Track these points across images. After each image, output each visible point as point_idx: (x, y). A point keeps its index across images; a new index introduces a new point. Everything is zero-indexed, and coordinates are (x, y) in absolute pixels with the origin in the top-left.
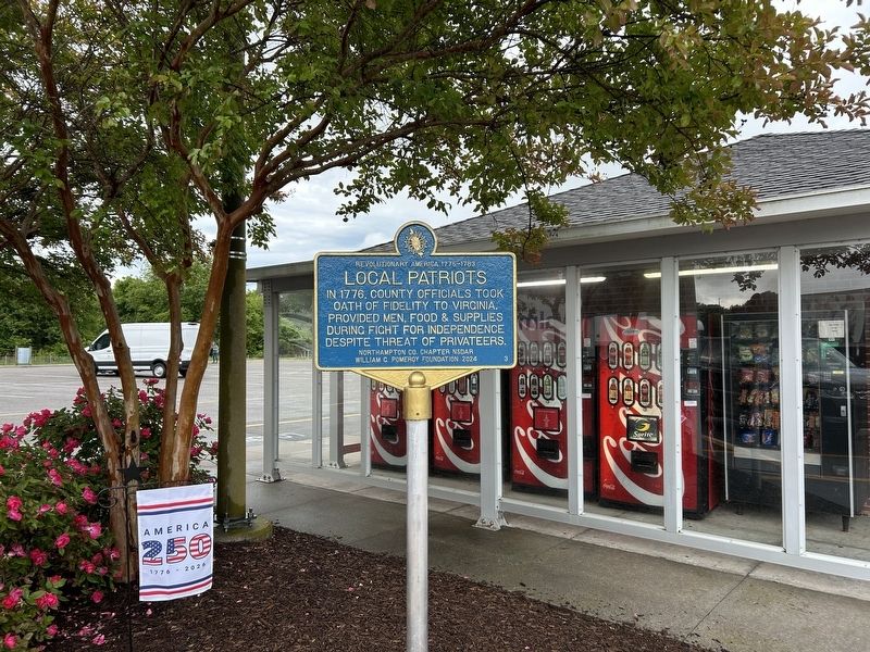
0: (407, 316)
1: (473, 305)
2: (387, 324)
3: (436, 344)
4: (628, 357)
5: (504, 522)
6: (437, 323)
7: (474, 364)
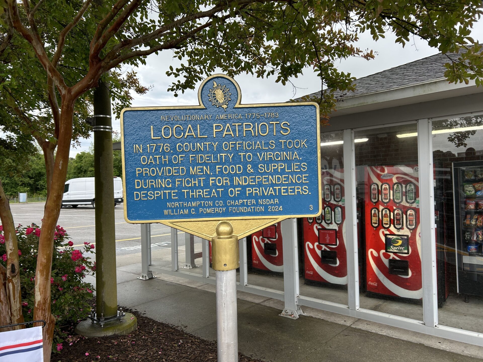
0: (213, 169)
1: (277, 156)
2: (194, 176)
3: (242, 195)
4: (386, 194)
5: (301, 312)
6: (242, 174)
7: (280, 213)
